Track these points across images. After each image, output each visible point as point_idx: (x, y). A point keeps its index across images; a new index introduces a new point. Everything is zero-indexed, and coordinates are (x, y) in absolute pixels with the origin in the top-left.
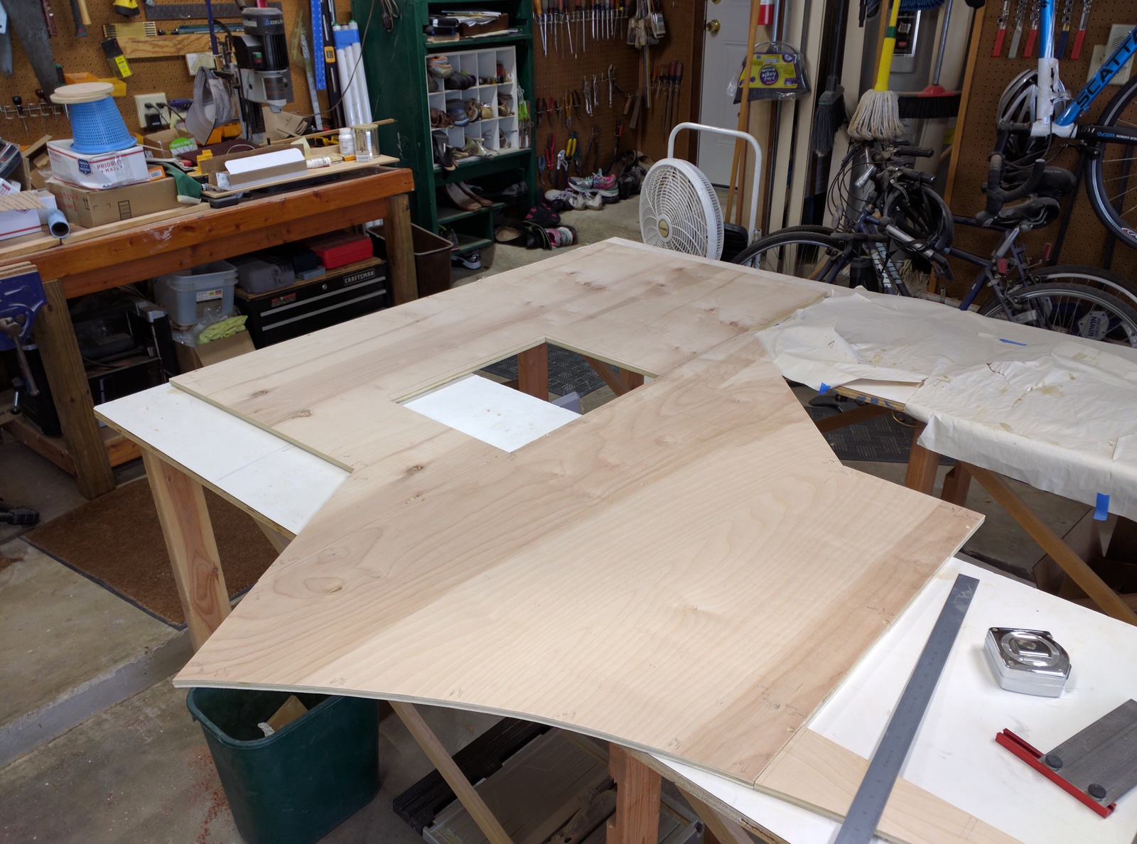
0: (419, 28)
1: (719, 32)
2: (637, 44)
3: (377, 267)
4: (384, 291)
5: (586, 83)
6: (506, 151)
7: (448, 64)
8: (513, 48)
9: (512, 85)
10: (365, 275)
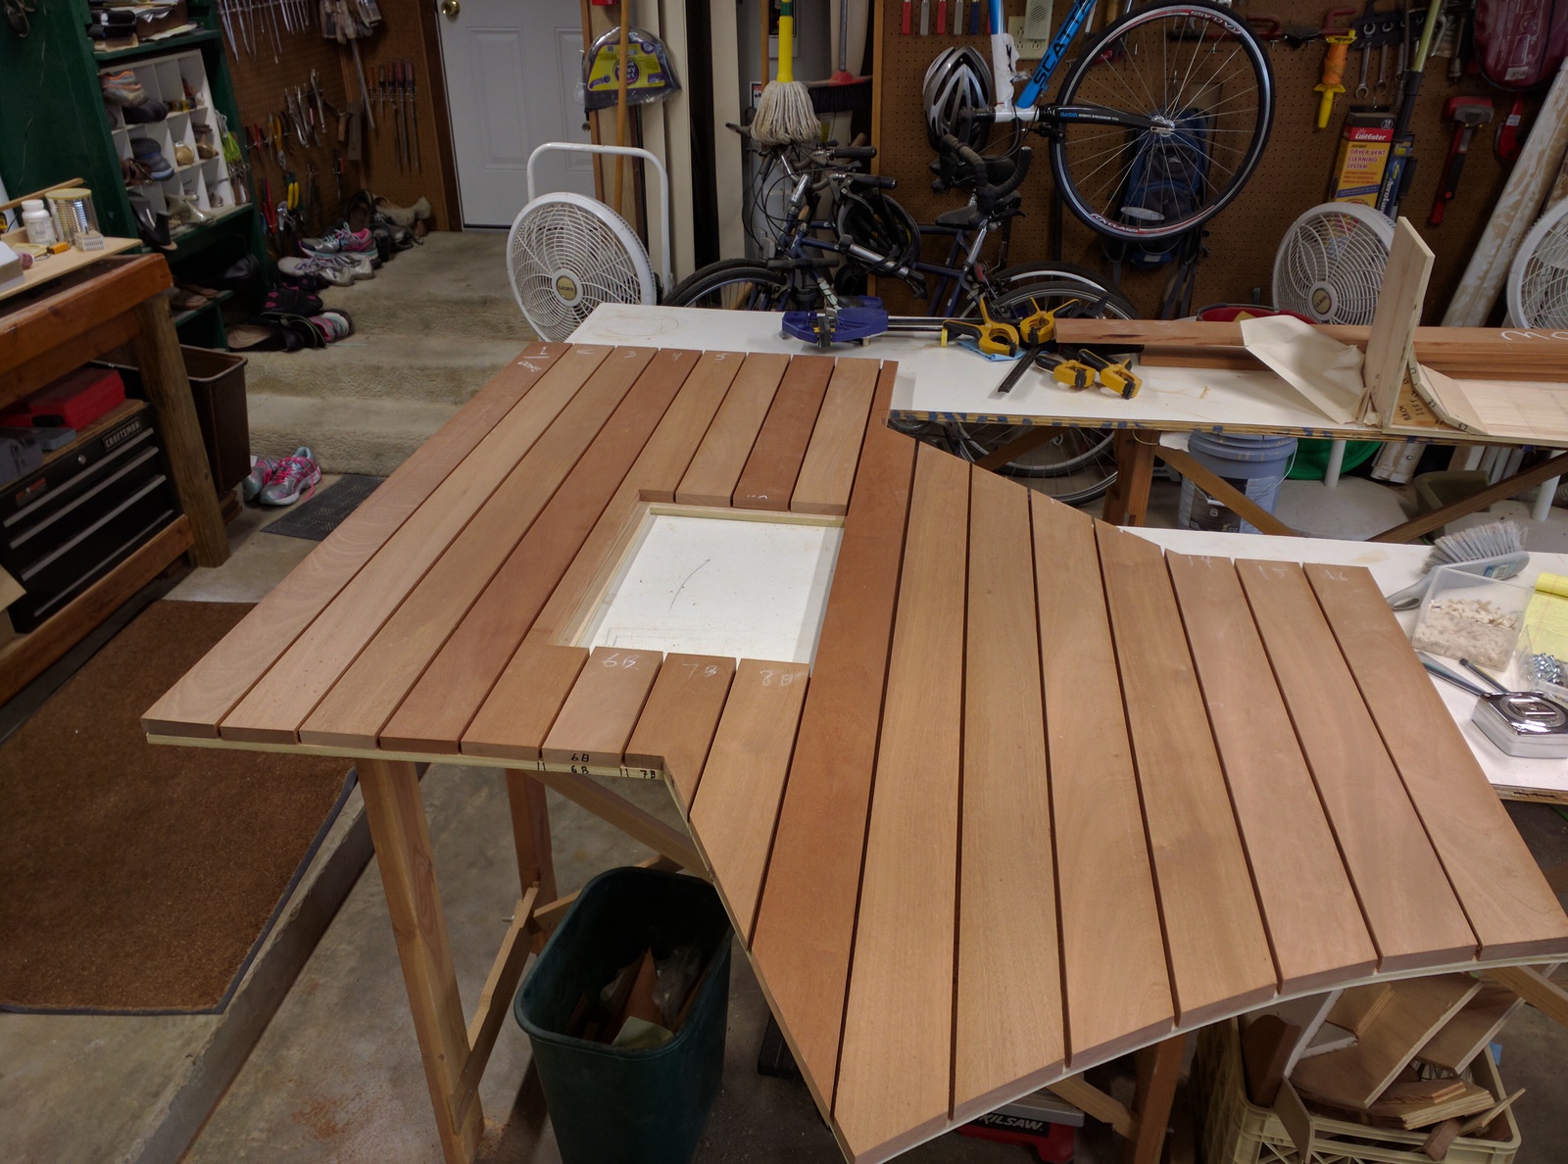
0: (81, 31)
1: (460, 15)
2: (340, 37)
3: (141, 414)
4: (155, 450)
5: (289, 99)
6: (220, 212)
7: (136, 84)
8: (197, 53)
9: (206, 109)
10: (129, 429)
